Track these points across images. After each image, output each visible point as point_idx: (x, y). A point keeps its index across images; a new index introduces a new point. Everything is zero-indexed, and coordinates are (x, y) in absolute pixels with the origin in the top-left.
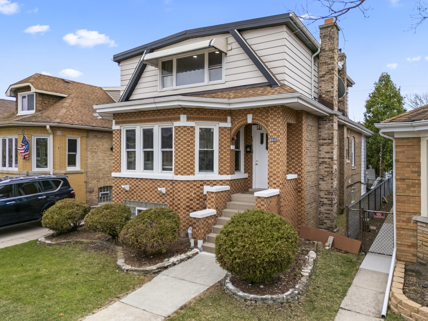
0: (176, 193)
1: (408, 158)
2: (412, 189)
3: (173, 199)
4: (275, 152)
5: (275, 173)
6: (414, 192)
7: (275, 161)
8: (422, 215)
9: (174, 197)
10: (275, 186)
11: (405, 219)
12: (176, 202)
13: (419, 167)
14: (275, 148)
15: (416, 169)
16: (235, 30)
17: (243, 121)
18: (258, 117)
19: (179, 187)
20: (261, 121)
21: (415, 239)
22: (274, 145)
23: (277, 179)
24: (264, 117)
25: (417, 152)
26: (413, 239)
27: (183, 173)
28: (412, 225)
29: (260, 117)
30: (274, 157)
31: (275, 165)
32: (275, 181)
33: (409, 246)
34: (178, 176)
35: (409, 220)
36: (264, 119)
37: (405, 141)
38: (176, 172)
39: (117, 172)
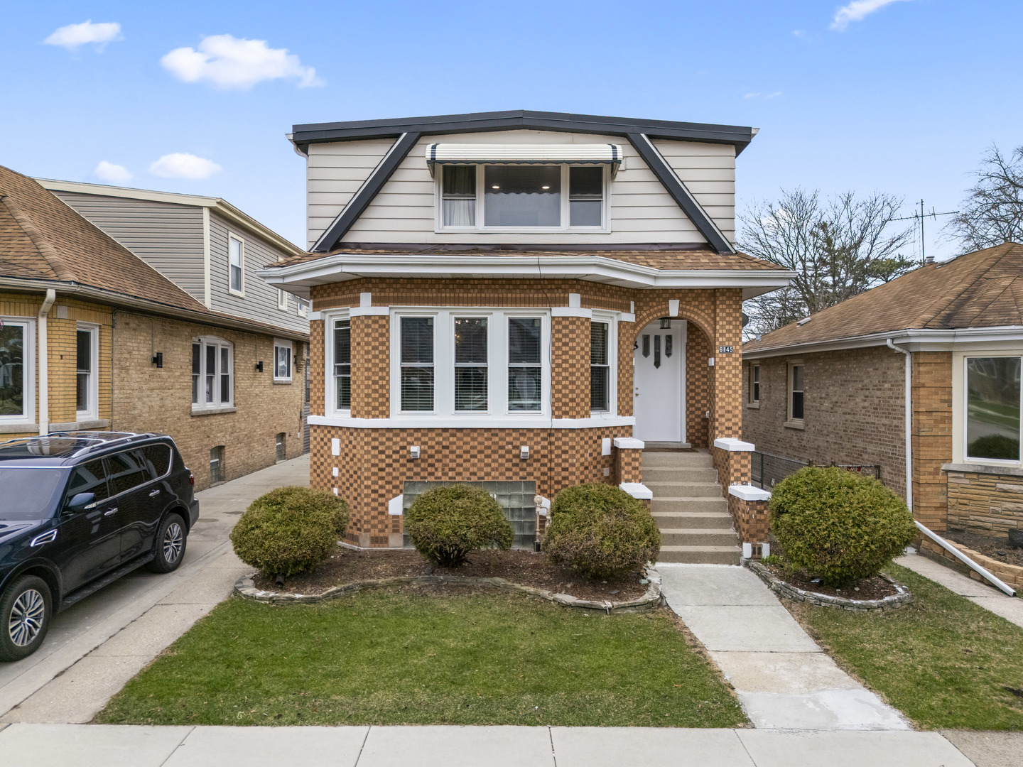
0: (558, 456)
1: (936, 381)
2: (941, 426)
3: (551, 469)
4: (729, 372)
5: (730, 408)
6: (943, 429)
7: (729, 388)
8: (954, 462)
9: (553, 465)
10: (730, 432)
11: (932, 470)
12: (558, 474)
13: (950, 394)
14: (729, 364)
15: (946, 397)
16: (643, 135)
17: (659, 311)
18: (690, 305)
19: (565, 444)
20: (696, 314)
21: (944, 497)
22: (727, 359)
23: (733, 420)
24: (703, 307)
25: (947, 372)
26: (941, 497)
27: (574, 413)
28: (940, 477)
29: (695, 306)
30: (728, 380)
31: (729, 396)
32: (730, 424)
33: (937, 509)
34: (563, 419)
35: (937, 469)
36: (703, 311)
37: (933, 357)
38: (557, 412)
39: (377, 417)
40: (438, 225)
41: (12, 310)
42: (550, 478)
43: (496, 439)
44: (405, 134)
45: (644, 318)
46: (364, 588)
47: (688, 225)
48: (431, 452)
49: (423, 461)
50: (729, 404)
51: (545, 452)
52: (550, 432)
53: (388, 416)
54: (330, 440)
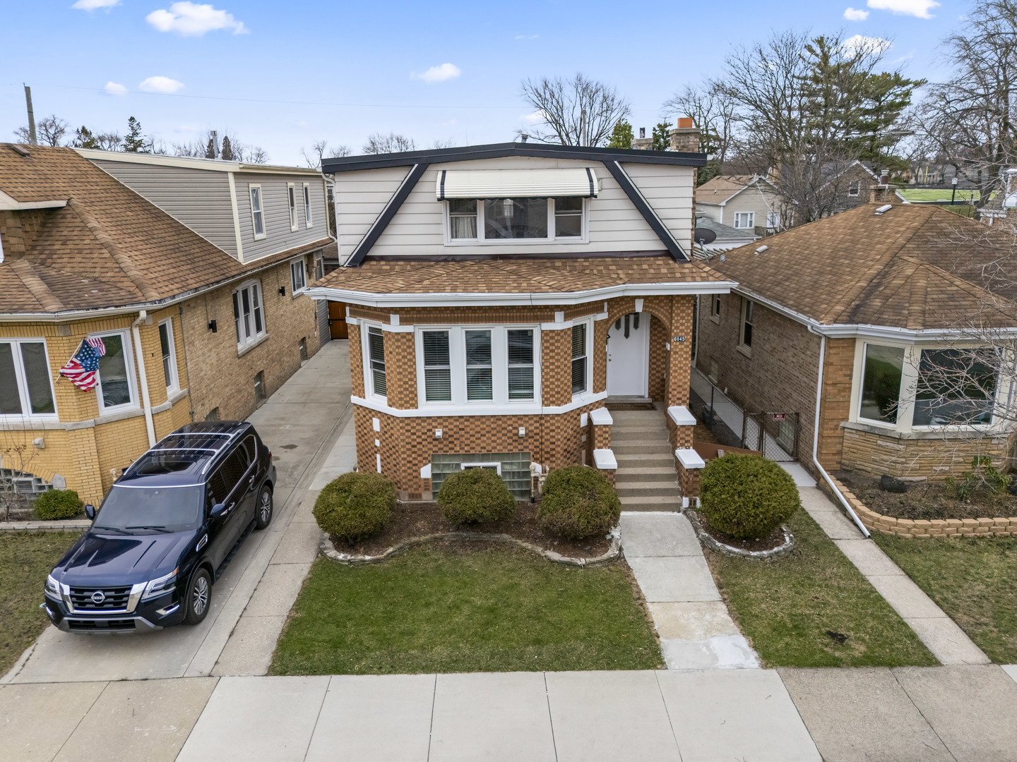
0: (547, 434)
1: (842, 361)
2: (843, 394)
3: (542, 443)
4: (681, 356)
5: (681, 384)
6: (844, 396)
7: (681, 368)
8: (850, 421)
9: (543, 440)
10: (680, 401)
11: (833, 426)
12: (547, 447)
13: (852, 370)
14: (681, 350)
15: (848, 373)
16: (616, 162)
17: (627, 308)
18: (652, 303)
19: (552, 425)
20: (657, 310)
21: (840, 446)
22: (680, 347)
23: (683, 393)
24: (663, 304)
25: (851, 354)
26: (838, 446)
27: (559, 402)
28: (839, 431)
29: (656, 304)
30: (680, 362)
31: (680, 374)
32: (680, 396)
33: (834, 454)
34: (551, 407)
35: (836, 427)
36: (662, 307)
37: (841, 342)
38: (546, 402)
39: (409, 408)
40: (446, 237)
41: (113, 326)
42: (542, 450)
43: (500, 422)
44: (416, 165)
45: (615, 315)
46: (412, 546)
47: (653, 235)
48: (451, 433)
49: (445, 439)
50: (681, 380)
51: (538, 431)
52: (541, 417)
53: (417, 408)
54: (371, 418)
